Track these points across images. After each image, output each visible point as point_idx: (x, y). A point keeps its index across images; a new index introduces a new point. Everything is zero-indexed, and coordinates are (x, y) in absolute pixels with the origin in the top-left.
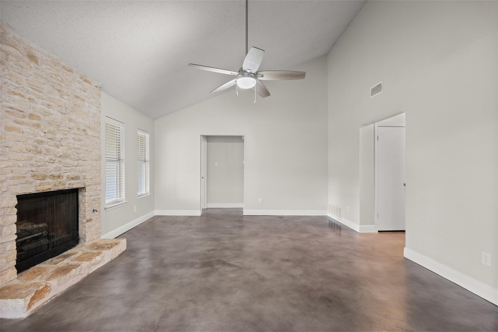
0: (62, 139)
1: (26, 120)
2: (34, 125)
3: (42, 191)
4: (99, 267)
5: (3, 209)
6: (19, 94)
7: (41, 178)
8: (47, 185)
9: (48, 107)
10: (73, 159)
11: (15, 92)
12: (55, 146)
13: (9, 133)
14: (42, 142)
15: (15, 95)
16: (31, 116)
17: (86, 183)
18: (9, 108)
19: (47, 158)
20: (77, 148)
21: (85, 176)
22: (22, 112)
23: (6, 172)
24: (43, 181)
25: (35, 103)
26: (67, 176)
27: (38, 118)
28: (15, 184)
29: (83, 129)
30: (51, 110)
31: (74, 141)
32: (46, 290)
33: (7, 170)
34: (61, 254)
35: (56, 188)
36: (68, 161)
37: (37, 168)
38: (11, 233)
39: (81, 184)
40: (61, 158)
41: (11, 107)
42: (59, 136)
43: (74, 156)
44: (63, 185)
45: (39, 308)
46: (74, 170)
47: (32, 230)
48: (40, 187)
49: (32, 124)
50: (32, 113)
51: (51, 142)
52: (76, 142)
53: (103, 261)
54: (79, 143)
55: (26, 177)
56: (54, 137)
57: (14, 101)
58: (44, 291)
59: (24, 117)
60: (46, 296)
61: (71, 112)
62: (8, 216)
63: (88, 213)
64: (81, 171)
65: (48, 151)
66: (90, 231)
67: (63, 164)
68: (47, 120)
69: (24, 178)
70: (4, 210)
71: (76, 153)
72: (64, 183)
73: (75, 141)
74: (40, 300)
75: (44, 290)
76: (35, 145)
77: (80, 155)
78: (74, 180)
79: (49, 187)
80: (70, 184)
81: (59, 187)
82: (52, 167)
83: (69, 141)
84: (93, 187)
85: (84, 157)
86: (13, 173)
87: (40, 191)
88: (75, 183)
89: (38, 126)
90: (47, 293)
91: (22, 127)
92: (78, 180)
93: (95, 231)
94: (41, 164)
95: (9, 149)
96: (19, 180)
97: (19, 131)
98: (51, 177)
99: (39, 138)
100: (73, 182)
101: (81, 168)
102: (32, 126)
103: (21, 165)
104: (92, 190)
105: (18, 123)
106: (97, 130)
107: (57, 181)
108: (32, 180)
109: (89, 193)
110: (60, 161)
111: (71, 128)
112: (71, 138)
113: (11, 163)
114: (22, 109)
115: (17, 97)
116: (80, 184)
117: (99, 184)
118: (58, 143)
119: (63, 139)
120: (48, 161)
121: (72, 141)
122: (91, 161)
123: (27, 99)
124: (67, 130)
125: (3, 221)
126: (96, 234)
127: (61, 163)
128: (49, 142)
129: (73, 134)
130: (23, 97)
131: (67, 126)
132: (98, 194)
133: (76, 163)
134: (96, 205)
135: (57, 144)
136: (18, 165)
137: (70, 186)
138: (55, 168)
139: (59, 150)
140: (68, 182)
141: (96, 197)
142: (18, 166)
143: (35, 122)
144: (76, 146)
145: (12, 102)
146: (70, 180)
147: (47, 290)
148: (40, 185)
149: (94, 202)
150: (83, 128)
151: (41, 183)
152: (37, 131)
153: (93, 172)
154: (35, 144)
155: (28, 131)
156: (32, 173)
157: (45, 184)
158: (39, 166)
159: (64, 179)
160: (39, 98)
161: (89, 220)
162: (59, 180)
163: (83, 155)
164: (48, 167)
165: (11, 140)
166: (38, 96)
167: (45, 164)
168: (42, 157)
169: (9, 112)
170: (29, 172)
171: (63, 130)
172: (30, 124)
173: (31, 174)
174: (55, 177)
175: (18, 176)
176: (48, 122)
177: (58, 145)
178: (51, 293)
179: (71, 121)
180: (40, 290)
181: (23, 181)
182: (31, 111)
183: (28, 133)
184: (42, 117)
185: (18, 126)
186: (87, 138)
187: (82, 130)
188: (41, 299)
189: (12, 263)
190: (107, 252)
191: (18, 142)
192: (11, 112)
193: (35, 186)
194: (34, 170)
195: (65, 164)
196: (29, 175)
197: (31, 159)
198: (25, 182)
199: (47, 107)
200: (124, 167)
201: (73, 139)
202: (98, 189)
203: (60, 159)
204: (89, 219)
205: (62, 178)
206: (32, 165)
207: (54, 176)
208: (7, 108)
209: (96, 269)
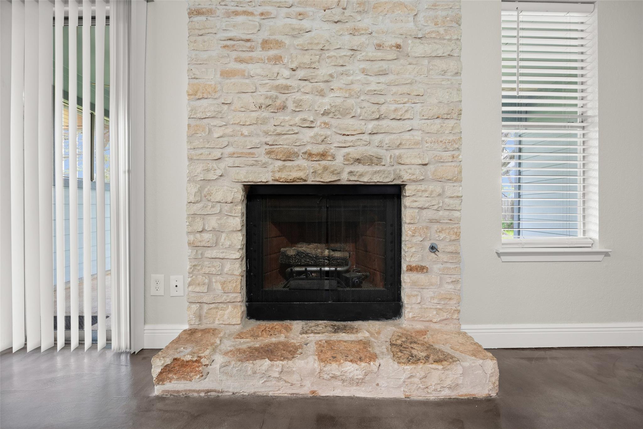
0: (331, 76)
1: (258, 53)
2: (269, 59)
3: (285, 182)
4: (358, 395)
5: (220, 203)
6: (245, 13)
7: (281, 156)
8: (297, 170)
9: (300, 17)
10: (361, 118)
11: (237, 11)
12: (316, 93)
13: (228, 81)
14: (287, 87)
15: (237, 16)
16: (266, 44)
17: (402, 173)
18: (227, 40)
19: (297, 119)
20: (375, 93)
21: (400, 157)
22: (248, 40)
23: (222, 145)
24: (288, 164)
25: (271, 18)
26: (345, 154)
27: (279, 44)
28: (237, 166)
29: (394, 45)
30: (306, 24)
31: (365, 76)
32: (195, 367)
33: (223, 141)
34: (350, 321)
35: (318, 179)
36: (348, 122)
37: (277, 138)
38: (230, 245)
39: (386, 175)
40: (329, 116)
41: (230, 38)
42: (324, 71)
43: (364, 110)
44: (333, 173)
45: (181, 394)
46: (365, 143)
47: (317, 258)
48: (280, 173)
49: (266, 58)
50: (267, 39)
51: (307, 85)
52: (371, 79)
53: (374, 385)
54: (382, 79)
55: (255, 155)
56: (313, 74)
57: (234, 26)
58: (192, 367)
59: (252, 49)
60: (194, 379)
61: (359, 12)
62: (227, 216)
63: (413, 250)
64: (387, 145)
65: (300, 104)
66: (417, 295)
67: (334, 130)
68: (298, 45)
69: (252, 156)
70: (220, 205)
71: (369, 104)
72: (336, 170)
73: (368, 77)
74: (183, 381)
75: (191, 365)
76: (272, 95)
77: (383, 109)
78: (364, 164)
79: (301, 174)
80: (351, 173)
81: (323, 177)
82: (307, 135)
83: (351, 78)
84: (431, 187)
85: (396, 110)
86: (234, 146)
87: (281, 181)
88: (368, 172)
89: (277, 59)
90: (196, 375)
91: (250, 66)
92: (377, 165)
93: (435, 301)
94: (283, 131)
95: (227, 107)
96: (244, 159)
97: (242, 74)
98: (306, 156)
99: (281, 82)
100: (359, 168)
101: (387, 139)
102: (266, 61)
103: (246, 133)
104: (426, 194)
105: (242, 62)
106: (444, 39)
107: (319, 164)
108: (264, 159)
109: (416, 201)
110: (325, 123)
111: (355, 48)
112: (357, 72)
113: (229, 131)
114: (248, 37)
115: (240, 19)
116: (383, 176)
117: (456, 179)
118: (322, 85)
119: (335, 75)
120: (298, 124)
121: (361, 77)
122: (423, 121)
123: (258, 17)
124: (345, 56)
125: (219, 224)
126: (440, 309)
127: (327, 126)
128: (303, 87)
129: (363, 60)
130: (251, 15)
131: (346, 47)
132: (449, 206)
133: (371, 126)
134: (442, 236)
135: (320, 89)
136: (240, 133)
137: (353, 178)
138: (312, 137)
139: (326, 100)
140: (348, 169)
141: (441, 213)
142: (242, 134)
143: (272, 53)
144: (373, 87)
145: (231, 29)
146: (352, 164)
147: (197, 369)
148: (280, 170)
149: (435, 226)
150: (393, 42)
151: (284, 167)
152: (276, 69)
153: (427, 147)
154: (274, 93)
155: (259, 71)
156: (268, 147)
157: (294, 168)
158: (279, 134)
159: (337, 161)
160: (282, 6)
161: (417, 269)
162: (323, 163)
163: (393, 107)
164: (300, 136)
165: (231, 93)
166: (278, 5)
167: (293, 130)
168: (287, 118)
169: (228, 46)
170: (262, 145)
171: (335, 56)
172: (262, 60)
173: (266, 149)
174: (314, 156)
175: (240, 151)
176: (301, 47)
177: (322, 90)
178: (207, 380)
179: (356, 33)
180: (183, 360)
181: (250, 160)
182: (265, 35)
183: (259, 75)
184: (287, 41)
185: (242, 66)
186: (410, 64)
187: (391, 47)
188: (185, 379)
189: (232, 297)
190: (391, 368)
191: (244, 94)
192: (231, 47)
193: (272, 172)
194: (268, 142)
195: (340, 129)
196: (262, 150)
197: (264, 121)
198: (254, 162)
199: (296, 18)
200: (597, 141)
201: (363, 71)
202: (448, 193)
203: (326, 119)
204: (414, 265)
205: (329, 158)
206: (266, 133)
207: (310, 155)
208: (225, 40)
209: (346, 394)
